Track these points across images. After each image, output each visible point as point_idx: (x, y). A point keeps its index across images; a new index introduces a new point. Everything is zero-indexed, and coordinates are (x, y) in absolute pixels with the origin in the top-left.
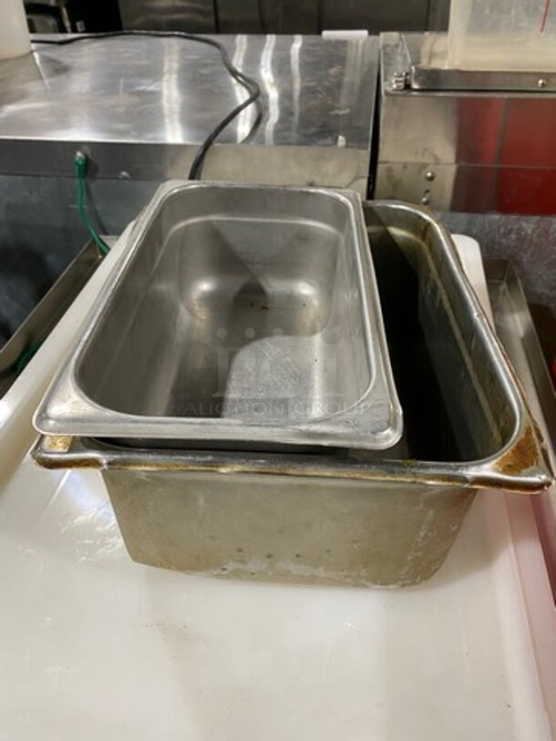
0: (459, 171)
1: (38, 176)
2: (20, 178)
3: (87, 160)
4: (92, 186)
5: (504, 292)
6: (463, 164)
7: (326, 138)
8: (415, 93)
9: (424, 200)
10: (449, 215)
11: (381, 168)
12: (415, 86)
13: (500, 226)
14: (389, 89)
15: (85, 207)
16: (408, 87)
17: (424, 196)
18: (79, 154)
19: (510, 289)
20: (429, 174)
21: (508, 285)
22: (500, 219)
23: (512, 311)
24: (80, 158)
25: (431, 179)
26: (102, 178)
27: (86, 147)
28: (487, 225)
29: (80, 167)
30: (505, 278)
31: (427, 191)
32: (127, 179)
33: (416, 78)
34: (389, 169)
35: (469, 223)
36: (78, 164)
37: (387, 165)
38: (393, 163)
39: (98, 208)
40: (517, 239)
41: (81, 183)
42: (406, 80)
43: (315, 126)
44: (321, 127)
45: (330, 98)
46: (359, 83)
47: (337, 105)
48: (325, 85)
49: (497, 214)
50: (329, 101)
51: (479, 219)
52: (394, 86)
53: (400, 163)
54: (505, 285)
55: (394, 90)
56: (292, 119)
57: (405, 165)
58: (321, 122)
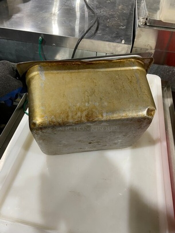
1: (27, 42)
2: (21, 42)
3: (43, 39)
4: (43, 47)
5: (165, 90)
7: (118, 39)
8: (147, 26)
11: (134, 49)
12: (148, 24)
13: (167, 69)
14: (140, 25)
15: (41, 53)
16: (146, 24)
18: (40, 38)
19: (167, 90)
21: (167, 88)
23: (167, 98)
24: (41, 39)
26: (47, 45)
27: (42, 35)
28: (163, 68)
29: (40, 41)
30: (167, 86)
32: (55, 46)
33: (149, 22)
34: (136, 49)
35: (158, 67)
37: (136, 48)
38: (138, 48)
39: (45, 54)
40: (171, 73)
41: (40, 45)
42: (145, 22)
43: (115, 33)
44: (117, 34)
45: (119, 20)
46: (129, 14)
47: (122, 24)
48: (118, 14)
49: (167, 66)
50: (119, 22)
51: (161, 66)
52: (141, 23)
53: (140, 48)
54: (166, 88)
55: (141, 25)
56: (107, 29)
57: (141, 49)
58: (117, 32)
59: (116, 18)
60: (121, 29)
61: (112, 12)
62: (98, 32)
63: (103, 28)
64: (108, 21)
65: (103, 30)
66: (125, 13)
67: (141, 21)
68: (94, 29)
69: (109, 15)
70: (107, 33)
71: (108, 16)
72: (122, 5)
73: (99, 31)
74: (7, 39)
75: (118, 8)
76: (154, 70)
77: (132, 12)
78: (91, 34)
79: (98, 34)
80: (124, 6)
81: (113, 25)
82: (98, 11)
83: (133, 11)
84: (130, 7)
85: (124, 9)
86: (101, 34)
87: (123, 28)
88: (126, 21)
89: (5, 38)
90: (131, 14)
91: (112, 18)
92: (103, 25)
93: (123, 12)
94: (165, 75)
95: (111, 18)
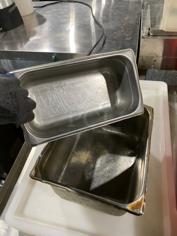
0: (163, 59)
3: (56, 57)
5: (175, 95)
6: (165, 57)
8: (151, 36)
9: (153, 66)
10: (160, 70)
11: (140, 58)
12: (151, 34)
13: (175, 74)
14: (143, 36)
16: (149, 34)
17: (152, 65)
18: (53, 56)
20: (154, 60)
22: (176, 72)
25: (155, 61)
27: (55, 54)
28: (171, 73)
30: (176, 90)
31: (154, 64)
33: (152, 32)
34: (142, 58)
35: (166, 73)
36: (53, 59)
38: (144, 56)
42: (148, 32)
43: (121, 45)
44: (123, 46)
45: (125, 32)
46: (135, 24)
47: (128, 35)
48: (124, 25)
49: (175, 71)
50: (125, 34)
51: (169, 72)
52: (145, 34)
53: (145, 56)
54: (175, 92)
55: (145, 36)
56: (114, 42)
57: (147, 57)
58: (122, 43)
59: (122, 30)
60: (127, 40)
61: (119, 24)
62: (105, 46)
63: (110, 41)
64: (115, 33)
65: (110, 43)
66: (131, 23)
67: (145, 31)
68: (101, 43)
69: (116, 27)
70: (113, 46)
71: (115, 29)
72: (129, 16)
73: (106, 44)
74: (26, 60)
75: (124, 19)
76: (162, 75)
77: (137, 22)
78: (99, 48)
79: (105, 47)
80: (130, 17)
81: (120, 37)
82: (105, 24)
83: (139, 21)
84: (136, 17)
85: (130, 20)
86: (108, 48)
87: (129, 39)
88: (132, 31)
89: (23, 59)
90: (137, 24)
91: (119, 30)
92: (109, 38)
93: (129, 23)
94: (174, 79)
95: (117, 30)
